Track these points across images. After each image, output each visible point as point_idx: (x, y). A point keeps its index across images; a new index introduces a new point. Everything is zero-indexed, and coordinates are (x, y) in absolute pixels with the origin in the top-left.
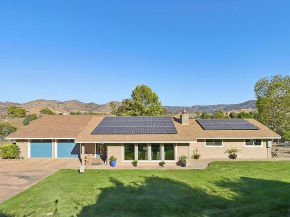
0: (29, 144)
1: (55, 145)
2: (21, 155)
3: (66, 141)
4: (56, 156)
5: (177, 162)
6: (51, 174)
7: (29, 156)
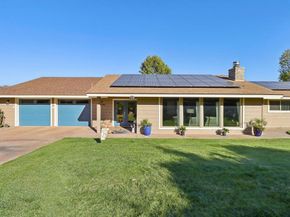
0: (16, 107)
1: (55, 108)
2: (5, 122)
3: (70, 102)
4: (56, 124)
5: (244, 128)
6: (47, 143)
7: (17, 124)
